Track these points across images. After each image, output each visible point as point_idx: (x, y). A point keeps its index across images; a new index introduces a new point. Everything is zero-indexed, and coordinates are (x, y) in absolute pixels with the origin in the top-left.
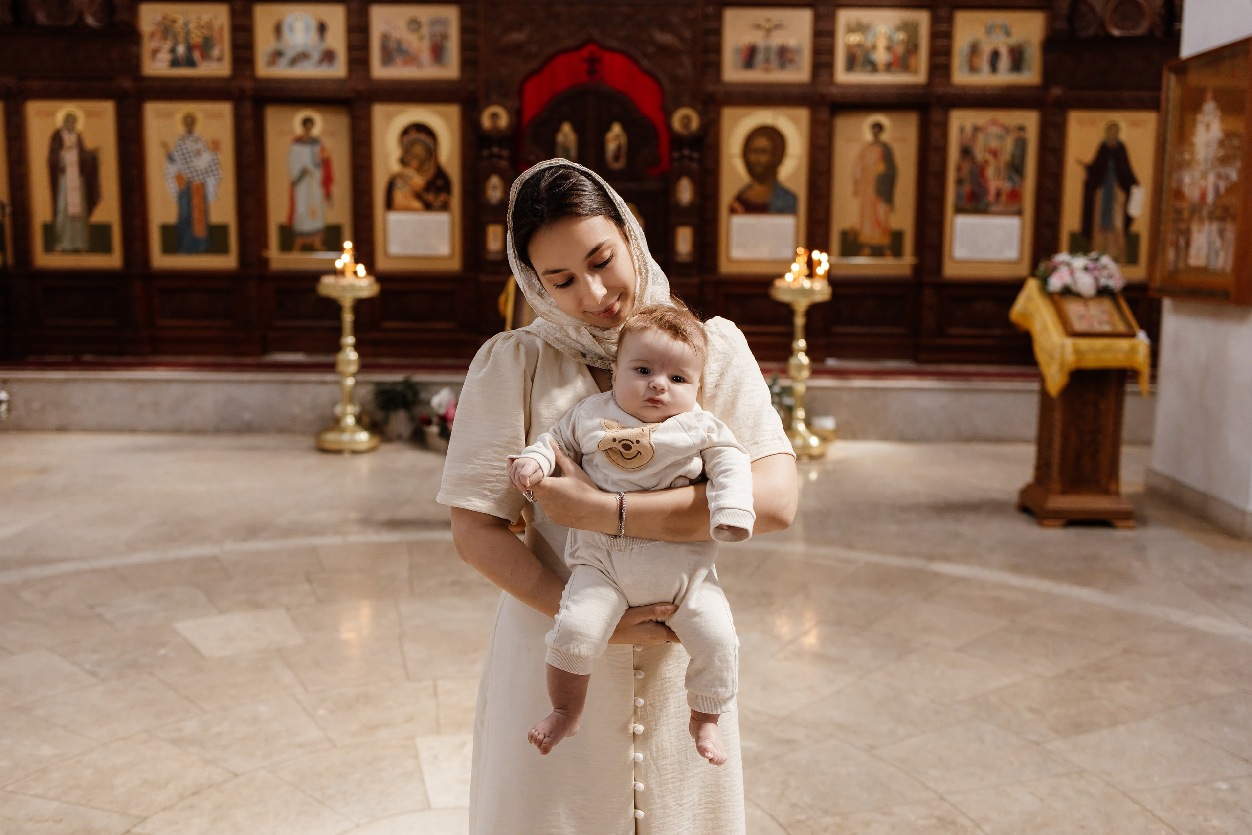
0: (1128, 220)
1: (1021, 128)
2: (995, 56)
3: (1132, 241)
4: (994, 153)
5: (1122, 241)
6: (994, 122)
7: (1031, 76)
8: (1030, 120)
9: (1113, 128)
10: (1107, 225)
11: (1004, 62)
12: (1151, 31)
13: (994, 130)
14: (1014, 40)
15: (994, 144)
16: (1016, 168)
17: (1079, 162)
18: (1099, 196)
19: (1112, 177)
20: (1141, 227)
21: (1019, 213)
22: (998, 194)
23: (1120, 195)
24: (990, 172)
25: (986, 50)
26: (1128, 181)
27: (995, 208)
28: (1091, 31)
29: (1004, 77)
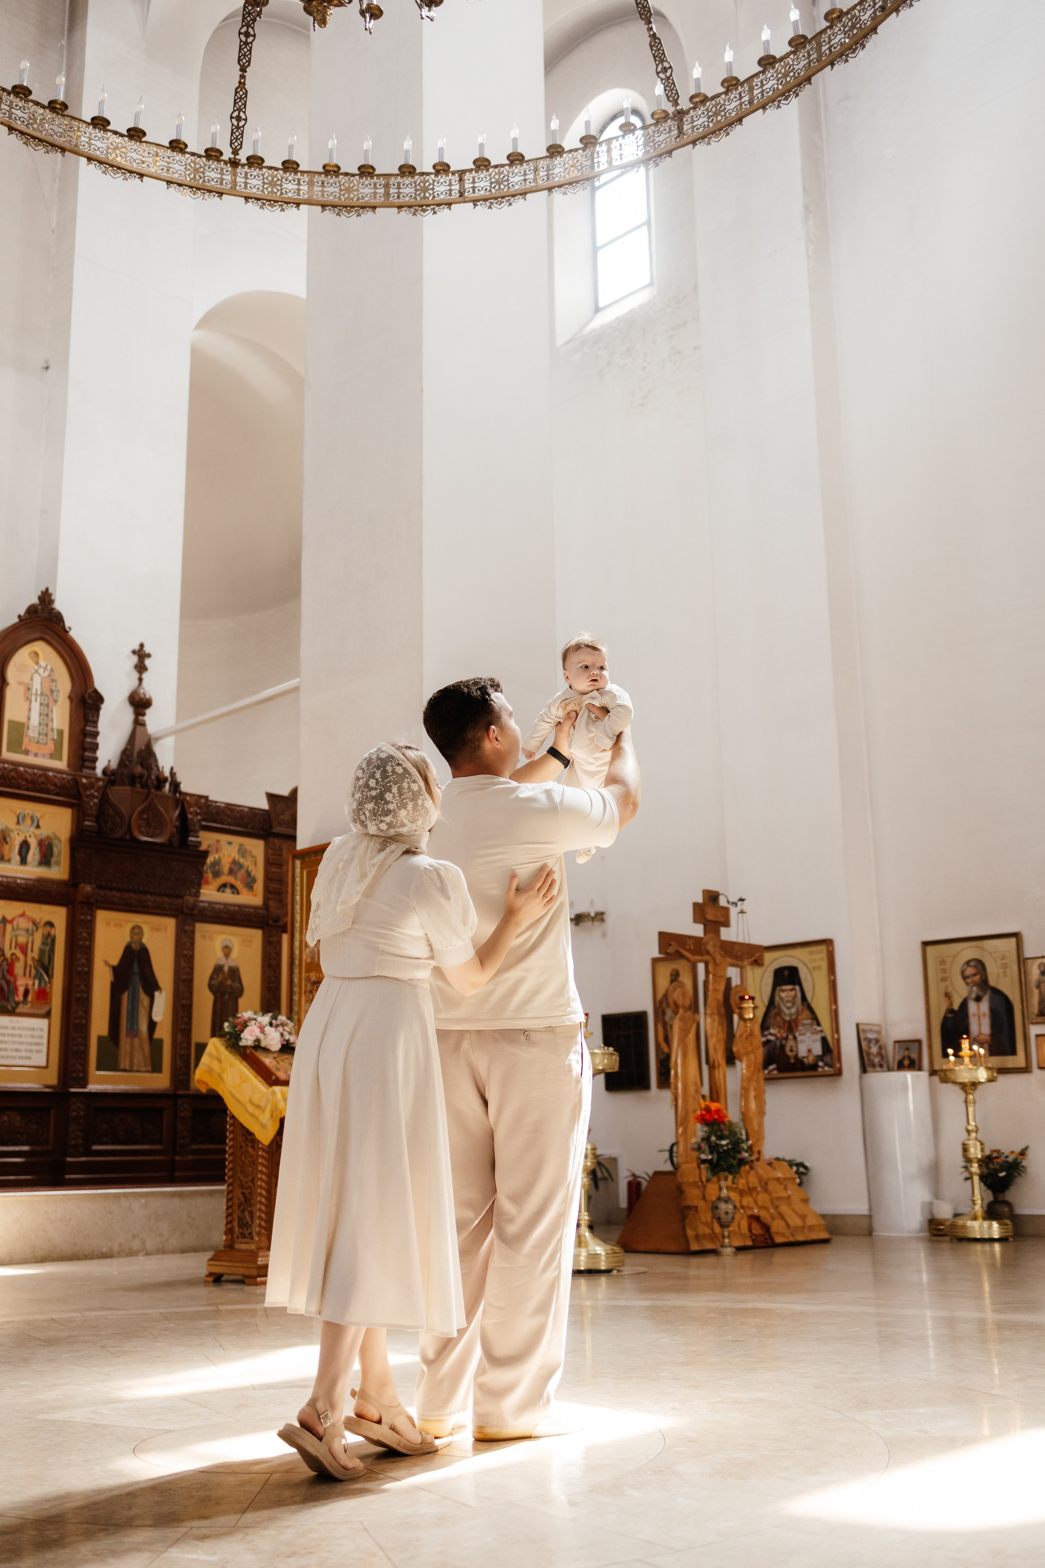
0: (152, 1025)
1: (50, 924)
2: (25, 846)
3: (156, 1046)
4: (24, 949)
5: (146, 1046)
6: (23, 915)
7: (59, 872)
8: (58, 915)
9: (137, 931)
10: (133, 1031)
11: (34, 854)
12: (170, 840)
13: (24, 923)
14: (44, 832)
15: (22, 940)
16: (44, 966)
17: (106, 963)
18: (125, 997)
19: (136, 980)
20: (164, 1033)
21: (47, 1015)
22: (26, 992)
23: (144, 999)
24: (19, 968)
25: (16, 841)
26: (151, 986)
27: (21, 1009)
28: (119, 834)
29: (32, 871)
